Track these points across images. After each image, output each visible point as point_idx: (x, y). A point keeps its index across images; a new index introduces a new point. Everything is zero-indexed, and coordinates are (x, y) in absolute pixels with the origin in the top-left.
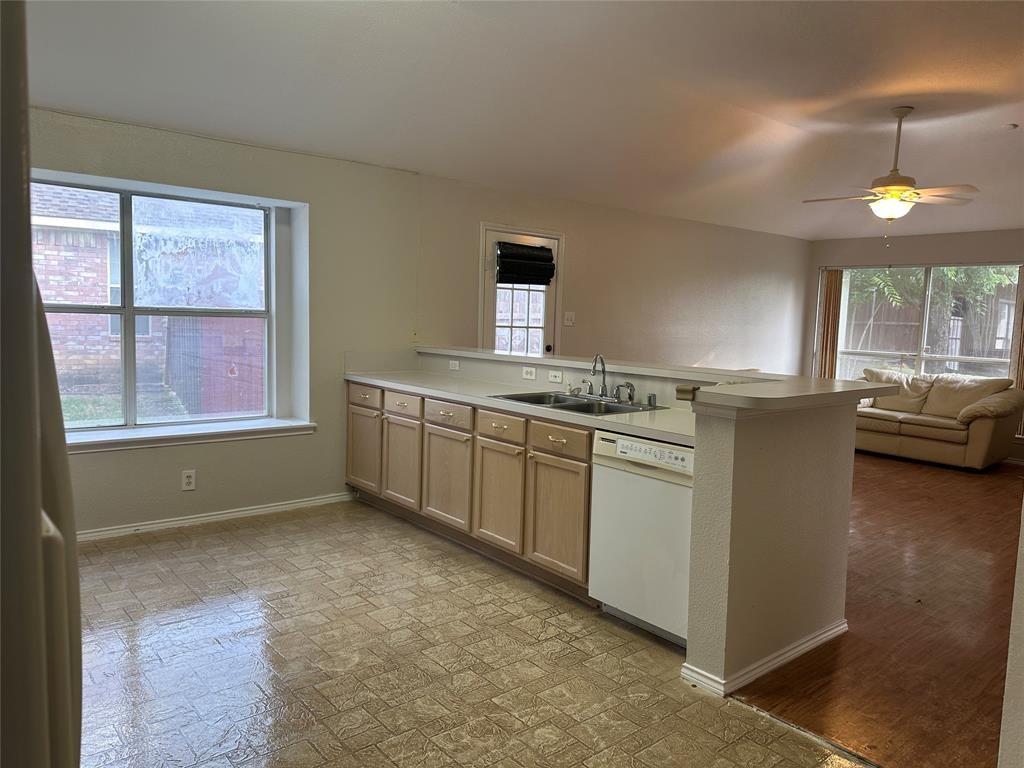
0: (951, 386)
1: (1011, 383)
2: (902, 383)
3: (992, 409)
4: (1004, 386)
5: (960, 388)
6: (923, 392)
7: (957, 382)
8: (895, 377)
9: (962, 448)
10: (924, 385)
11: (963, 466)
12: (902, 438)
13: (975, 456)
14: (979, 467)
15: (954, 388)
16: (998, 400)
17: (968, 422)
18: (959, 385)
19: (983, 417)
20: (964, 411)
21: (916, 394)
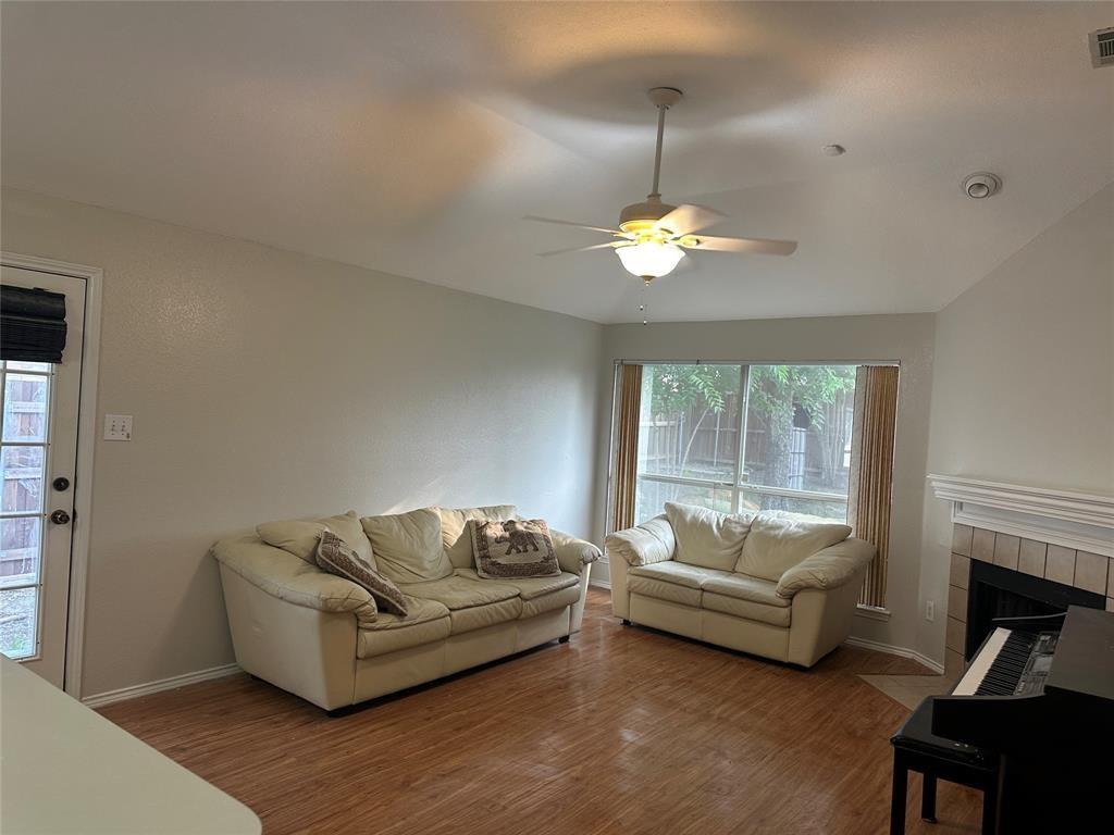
0: (772, 532)
1: (849, 530)
2: (710, 526)
3: (821, 577)
4: (838, 536)
5: (784, 536)
6: (737, 540)
7: (780, 527)
8: (703, 517)
9: (782, 633)
10: (739, 529)
11: (786, 661)
12: (706, 613)
13: (800, 647)
14: (808, 665)
15: (776, 536)
16: (831, 559)
17: (791, 595)
18: (782, 532)
19: (809, 588)
20: (787, 576)
21: (727, 543)
